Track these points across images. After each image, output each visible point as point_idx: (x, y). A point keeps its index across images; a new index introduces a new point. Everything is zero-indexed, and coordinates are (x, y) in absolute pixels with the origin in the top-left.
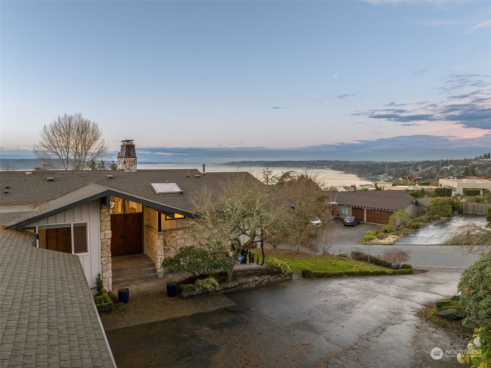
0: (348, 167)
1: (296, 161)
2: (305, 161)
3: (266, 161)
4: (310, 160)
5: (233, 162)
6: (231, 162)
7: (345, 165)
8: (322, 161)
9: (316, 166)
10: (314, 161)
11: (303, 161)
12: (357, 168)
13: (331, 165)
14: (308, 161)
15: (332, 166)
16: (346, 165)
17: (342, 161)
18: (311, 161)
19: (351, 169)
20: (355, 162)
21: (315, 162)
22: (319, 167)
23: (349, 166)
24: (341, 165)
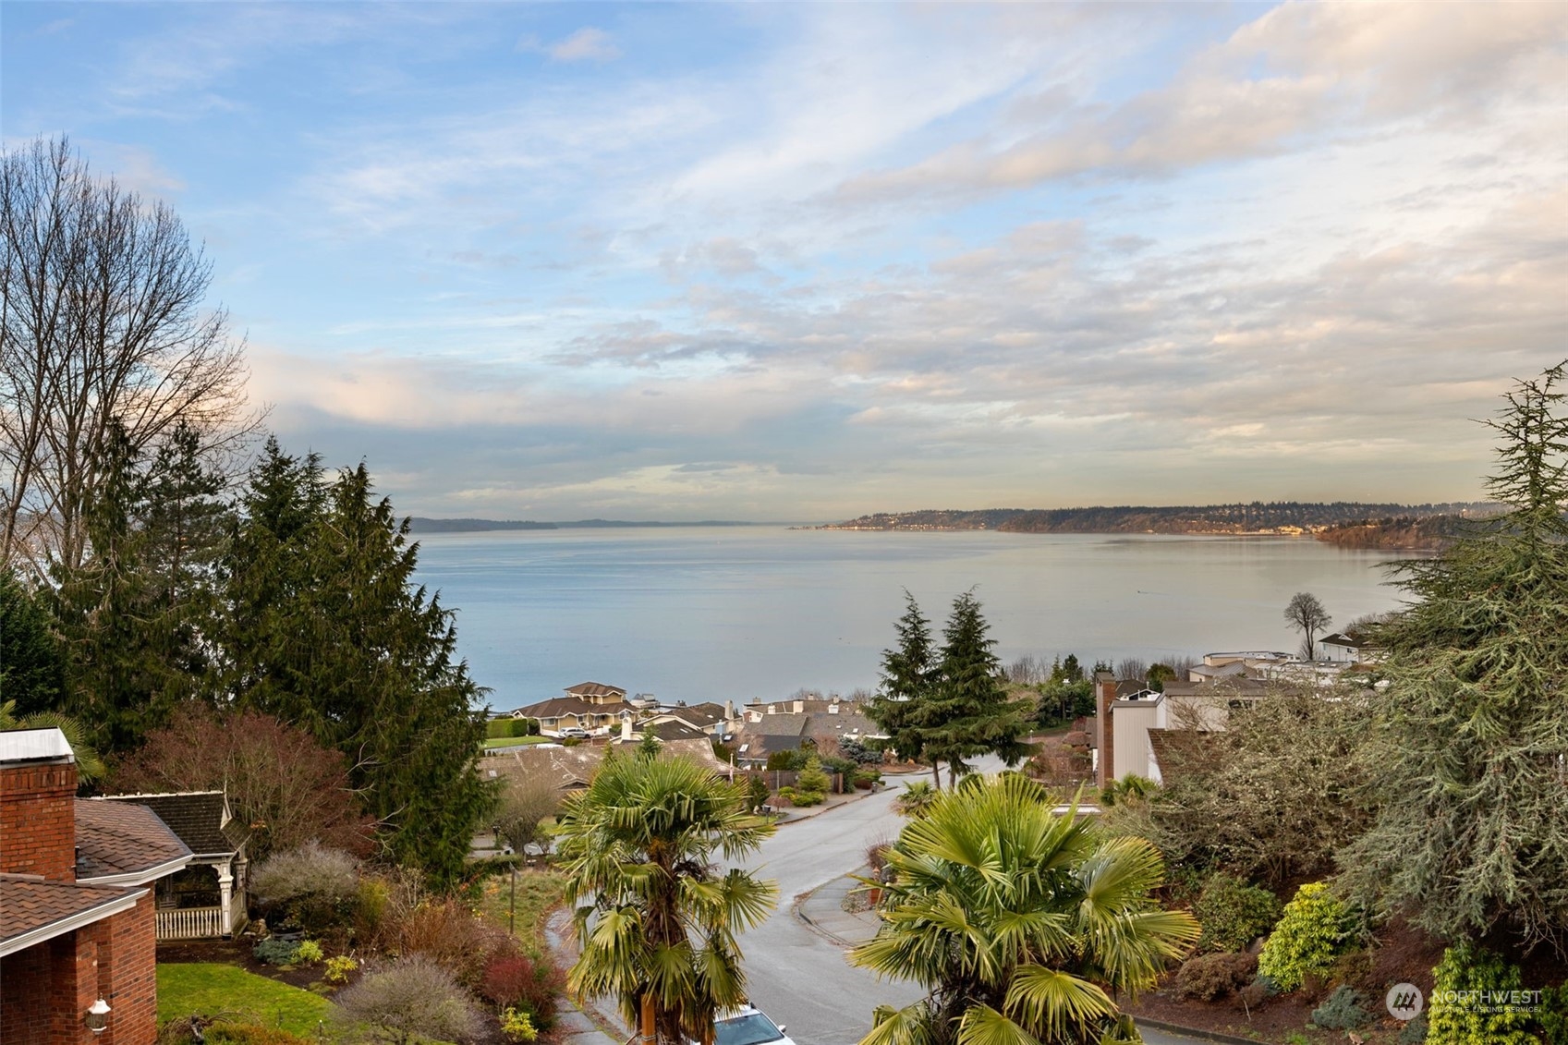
0: (1398, 530)
1: (1154, 510)
2: (1197, 506)
3: (1023, 511)
4: (1218, 504)
5: (879, 516)
6: (870, 514)
7: (1381, 523)
8: (1272, 506)
9: (1249, 530)
10: (1240, 506)
11: (1186, 509)
12: (1442, 534)
13: (1317, 523)
14: (1210, 508)
15: (1323, 528)
16: (1388, 521)
17: (1364, 506)
18: (1225, 506)
19: (1414, 539)
20: (1428, 506)
21: (1244, 512)
22: (1262, 531)
23: (1403, 524)
24: (1365, 523)
